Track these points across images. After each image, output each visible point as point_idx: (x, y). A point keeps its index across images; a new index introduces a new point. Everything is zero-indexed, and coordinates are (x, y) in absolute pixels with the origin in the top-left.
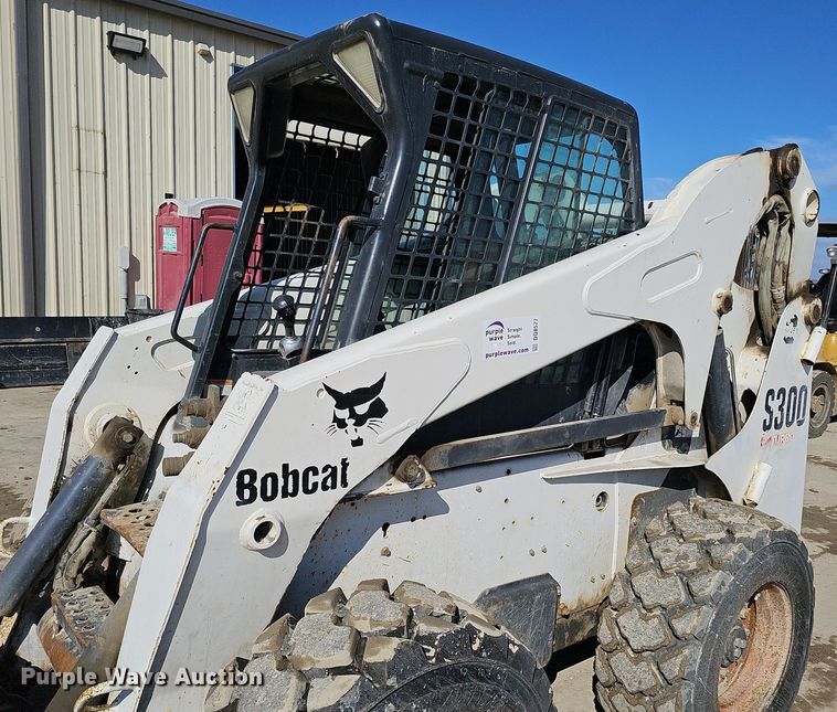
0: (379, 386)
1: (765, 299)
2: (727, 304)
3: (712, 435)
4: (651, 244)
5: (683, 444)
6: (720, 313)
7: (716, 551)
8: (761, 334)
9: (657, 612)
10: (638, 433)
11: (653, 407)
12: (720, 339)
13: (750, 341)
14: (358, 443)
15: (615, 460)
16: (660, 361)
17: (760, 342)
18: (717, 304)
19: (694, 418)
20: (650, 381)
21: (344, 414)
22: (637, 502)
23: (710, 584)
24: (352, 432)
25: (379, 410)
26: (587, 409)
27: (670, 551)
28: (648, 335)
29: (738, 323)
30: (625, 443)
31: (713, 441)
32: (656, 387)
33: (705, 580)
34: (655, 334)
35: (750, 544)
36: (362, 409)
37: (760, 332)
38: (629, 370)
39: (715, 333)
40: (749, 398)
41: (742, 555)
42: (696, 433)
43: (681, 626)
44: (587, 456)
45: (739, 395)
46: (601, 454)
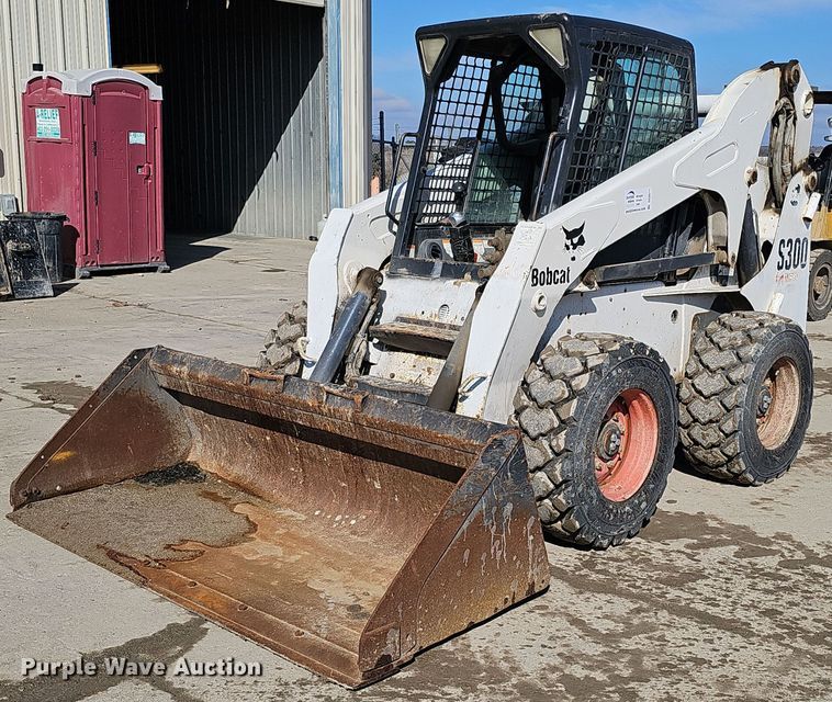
0: (582, 228)
1: (777, 173)
2: (754, 176)
3: (743, 273)
4: (709, 139)
5: (723, 280)
6: (750, 184)
7: (753, 334)
8: (775, 200)
9: (720, 371)
10: (696, 268)
11: (705, 251)
12: (749, 202)
13: (767, 205)
14: (573, 259)
15: (682, 287)
16: (710, 218)
17: (773, 205)
18: (747, 177)
19: (733, 257)
20: (703, 234)
21: (569, 242)
22: (695, 319)
23: (751, 350)
24: (572, 252)
25: (582, 241)
26: (666, 252)
27: (724, 338)
28: (703, 201)
29: (760, 191)
30: (687, 277)
31: (744, 278)
32: (707, 239)
33: (747, 348)
34: (707, 199)
35: (773, 329)
36: (576, 240)
37: (773, 198)
38: (690, 226)
39: (747, 199)
40: (768, 247)
41: (769, 335)
42: (731, 272)
43: (734, 376)
44: (667, 284)
45: (761, 244)
46: (675, 284)
